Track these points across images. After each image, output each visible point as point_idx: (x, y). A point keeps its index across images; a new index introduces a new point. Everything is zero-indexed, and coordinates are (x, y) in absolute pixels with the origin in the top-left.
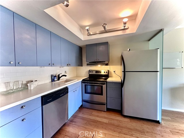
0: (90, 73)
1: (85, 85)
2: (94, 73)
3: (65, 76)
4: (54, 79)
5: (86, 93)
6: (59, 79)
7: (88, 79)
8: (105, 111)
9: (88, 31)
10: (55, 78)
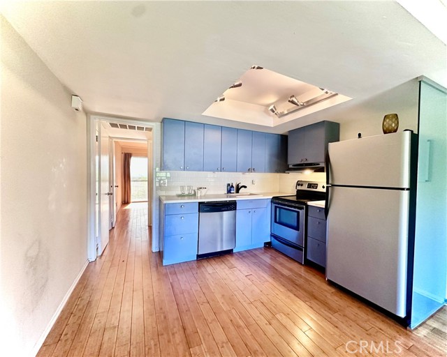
0: (299, 188)
1: (276, 207)
2: (305, 188)
3: (245, 187)
4: (230, 190)
5: (276, 222)
6: (237, 192)
7: (294, 199)
8: (301, 264)
9: (273, 112)
10: (232, 189)
